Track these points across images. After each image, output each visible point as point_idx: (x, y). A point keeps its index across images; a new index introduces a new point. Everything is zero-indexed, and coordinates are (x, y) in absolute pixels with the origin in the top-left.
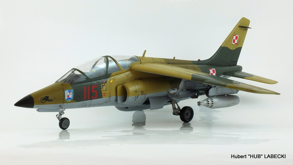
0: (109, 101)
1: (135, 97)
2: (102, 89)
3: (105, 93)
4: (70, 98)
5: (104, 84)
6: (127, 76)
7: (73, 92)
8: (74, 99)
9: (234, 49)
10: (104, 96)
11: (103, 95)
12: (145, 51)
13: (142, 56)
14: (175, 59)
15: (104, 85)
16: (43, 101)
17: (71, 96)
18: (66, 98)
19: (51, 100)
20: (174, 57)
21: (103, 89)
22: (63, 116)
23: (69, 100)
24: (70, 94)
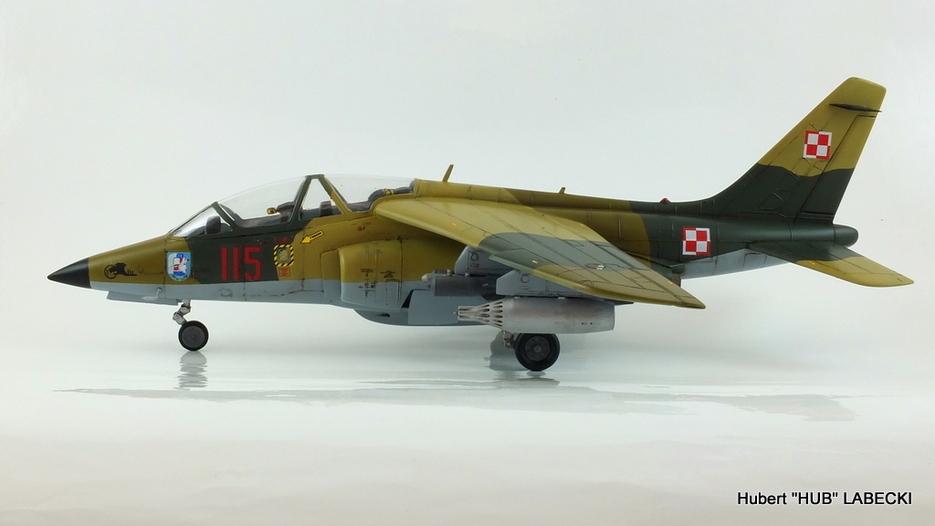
0: (302, 290)
1: (363, 284)
2: (275, 258)
3: (286, 269)
4: (181, 273)
5: (282, 246)
6: (360, 229)
7: (189, 258)
8: (191, 276)
9: (815, 172)
10: (284, 275)
11: (279, 272)
12: (451, 167)
13: (440, 179)
14: (565, 192)
15: (284, 248)
16: (111, 275)
17: (183, 268)
18: (171, 271)
19: (130, 274)
20: (564, 189)
21: (278, 258)
22: (188, 318)
23: (178, 277)
24: (181, 261)
